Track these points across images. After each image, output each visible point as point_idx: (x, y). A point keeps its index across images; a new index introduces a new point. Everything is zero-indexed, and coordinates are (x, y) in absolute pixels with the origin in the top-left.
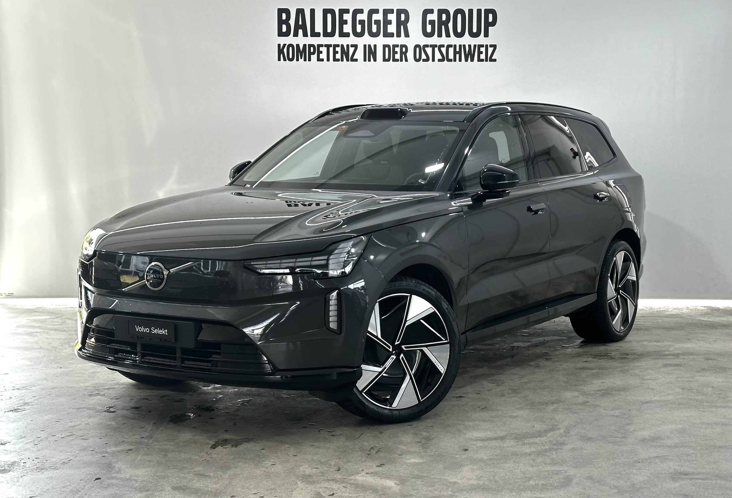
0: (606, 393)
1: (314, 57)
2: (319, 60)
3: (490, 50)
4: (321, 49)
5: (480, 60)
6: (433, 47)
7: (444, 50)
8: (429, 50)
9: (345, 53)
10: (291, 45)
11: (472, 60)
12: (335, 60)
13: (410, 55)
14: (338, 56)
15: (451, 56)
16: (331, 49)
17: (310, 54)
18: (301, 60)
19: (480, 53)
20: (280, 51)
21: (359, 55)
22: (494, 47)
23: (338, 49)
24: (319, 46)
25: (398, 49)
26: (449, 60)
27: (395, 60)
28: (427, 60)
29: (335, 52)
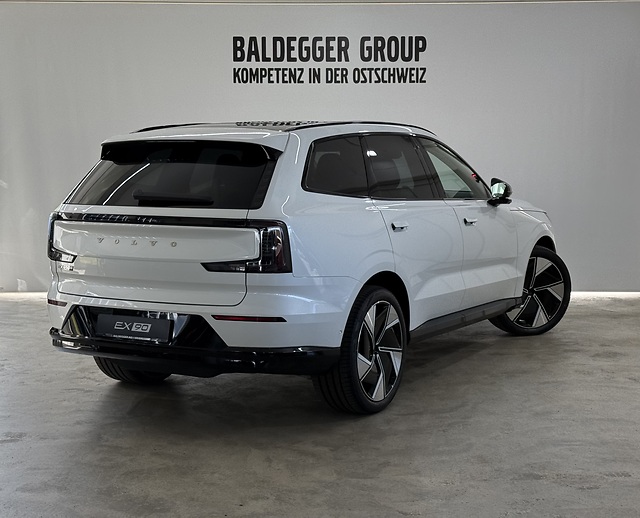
1: (265, 79)
2: (270, 82)
3: (421, 72)
4: (271, 72)
5: (411, 81)
6: (370, 70)
7: (379, 72)
8: (367, 73)
9: (292, 75)
10: (244, 69)
11: (405, 81)
12: (284, 82)
13: (350, 77)
14: (287, 79)
15: (386, 79)
16: (280, 72)
17: (262, 76)
18: (254, 82)
19: (411, 75)
20: (236, 74)
21: (305, 77)
22: (424, 69)
23: (287, 72)
24: (270, 70)
25: (339, 72)
26: (385, 82)
27: (336, 82)
28: (365, 81)
29: (284, 75)
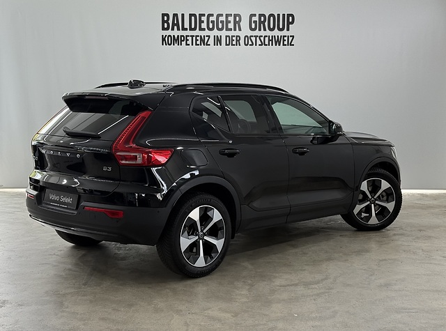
0: (359, 253)
1: (184, 43)
2: (187, 44)
3: (290, 39)
4: (188, 38)
5: (284, 45)
6: (256, 37)
7: (262, 39)
8: (253, 39)
10: (169, 36)
11: (279, 45)
12: (196, 44)
13: (242, 42)
14: (198, 42)
15: (267, 43)
16: (194, 38)
17: (181, 41)
18: (176, 45)
19: (284, 40)
20: (163, 39)
21: (211, 41)
22: (293, 37)
23: (198, 38)
24: (187, 36)
25: (234, 38)
26: (266, 45)
27: (232, 45)
28: (252, 45)
29: (197, 40)
